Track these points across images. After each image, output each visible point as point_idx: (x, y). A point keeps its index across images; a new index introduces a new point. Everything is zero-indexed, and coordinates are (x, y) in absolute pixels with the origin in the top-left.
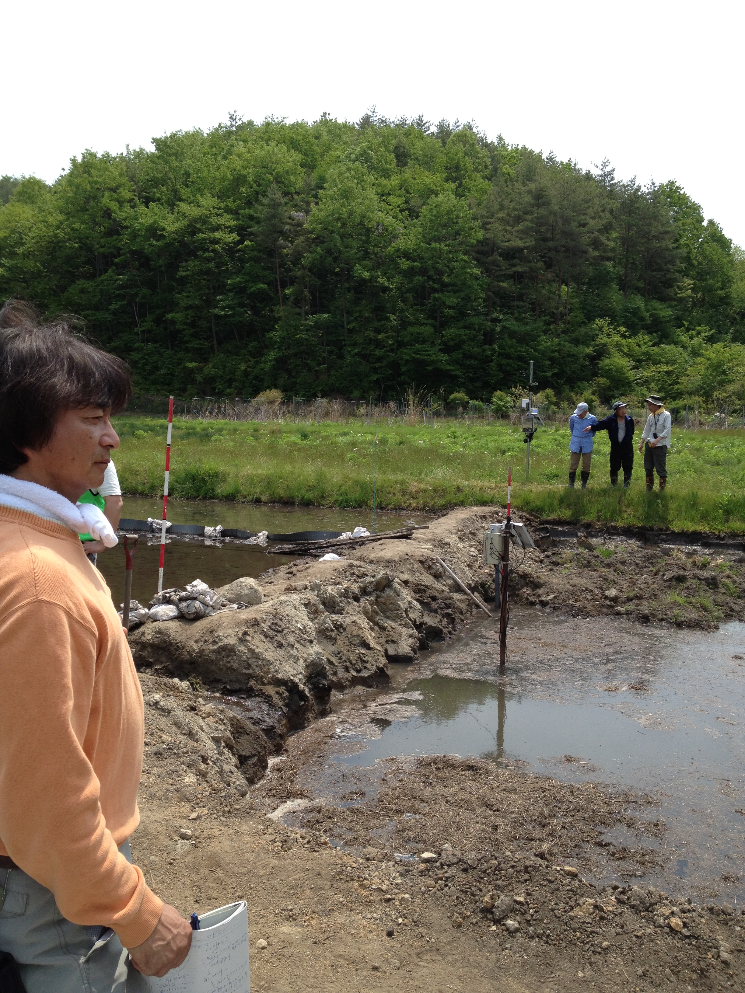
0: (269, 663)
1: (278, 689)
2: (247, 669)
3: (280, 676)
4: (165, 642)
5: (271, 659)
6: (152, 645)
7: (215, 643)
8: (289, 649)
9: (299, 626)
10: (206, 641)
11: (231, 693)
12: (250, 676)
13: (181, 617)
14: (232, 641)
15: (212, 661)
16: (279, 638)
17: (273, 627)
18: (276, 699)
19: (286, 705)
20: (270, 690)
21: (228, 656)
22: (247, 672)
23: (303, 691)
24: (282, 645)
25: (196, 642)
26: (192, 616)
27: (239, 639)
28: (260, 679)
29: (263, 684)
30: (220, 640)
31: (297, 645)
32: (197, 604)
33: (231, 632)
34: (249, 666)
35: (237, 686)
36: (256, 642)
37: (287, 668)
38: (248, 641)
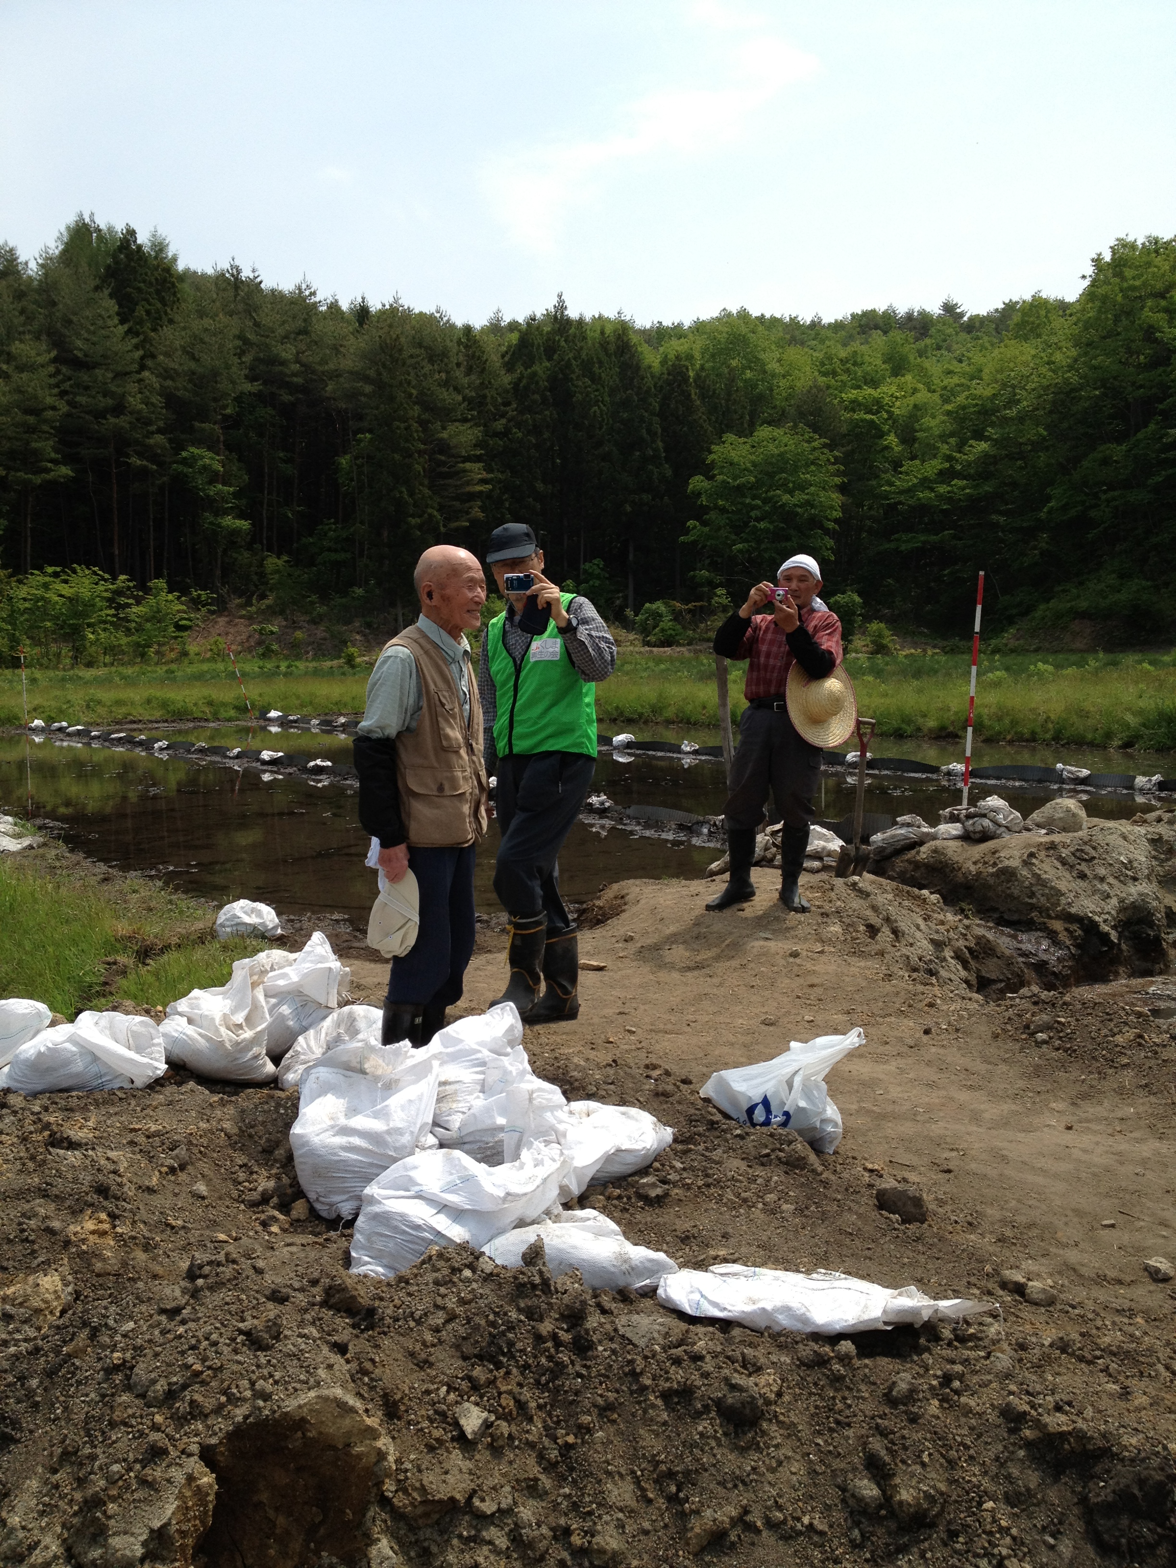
0: (1059, 893)
1: (1067, 925)
2: (1030, 897)
3: (1073, 910)
4: (941, 862)
5: (1064, 889)
6: (927, 866)
7: (995, 864)
8: (1096, 882)
9: (1122, 858)
10: (985, 863)
11: (1009, 924)
12: (1033, 907)
13: (967, 837)
14: (1015, 863)
15: (990, 886)
16: (1083, 867)
17: (1078, 854)
18: (1063, 936)
19: (1077, 946)
20: (1058, 925)
21: (1008, 881)
22: (1030, 901)
23: (1107, 934)
24: (1085, 876)
25: (975, 863)
26: (978, 836)
27: (1024, 861)
28: (1043, 911)
29: (1049, 917)
30: (1001, 861)
31: (1111, 880)
32: (986, 822)
33: (1017, 853)
34: (1032, 895)
35: (1015, 917)
36: (1046, 867)
37: (1086, 903)
38: (1033, 864)
